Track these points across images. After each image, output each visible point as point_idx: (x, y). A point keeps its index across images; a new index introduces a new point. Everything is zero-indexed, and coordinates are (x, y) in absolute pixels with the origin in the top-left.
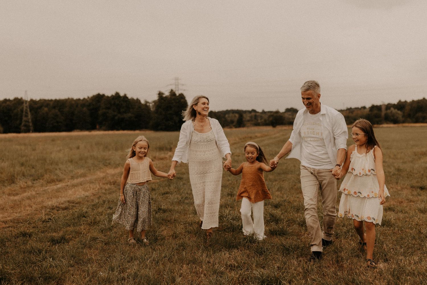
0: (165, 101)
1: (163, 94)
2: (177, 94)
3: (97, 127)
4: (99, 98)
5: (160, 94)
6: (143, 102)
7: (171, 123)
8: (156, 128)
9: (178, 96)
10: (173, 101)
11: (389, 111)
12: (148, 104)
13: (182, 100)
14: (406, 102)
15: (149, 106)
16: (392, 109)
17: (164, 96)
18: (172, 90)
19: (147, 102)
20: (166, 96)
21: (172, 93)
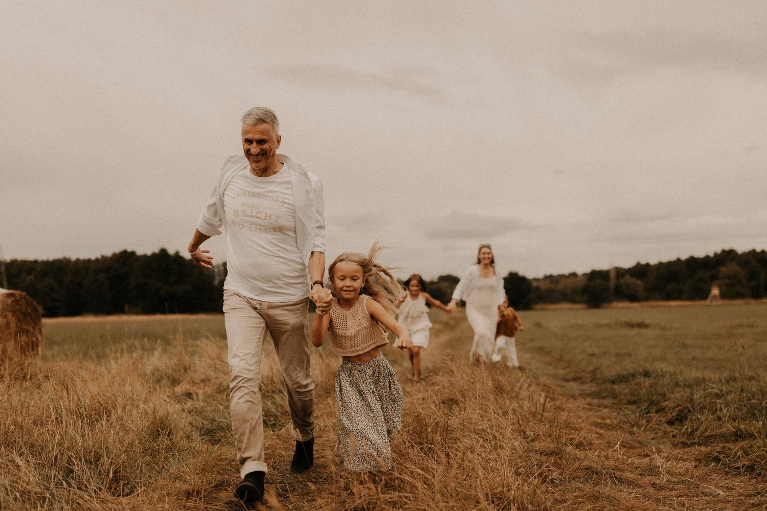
3: (127, 308)
4: (126, 258)
11: (622, 281)
14: (648, 265)
16: (627, 277)
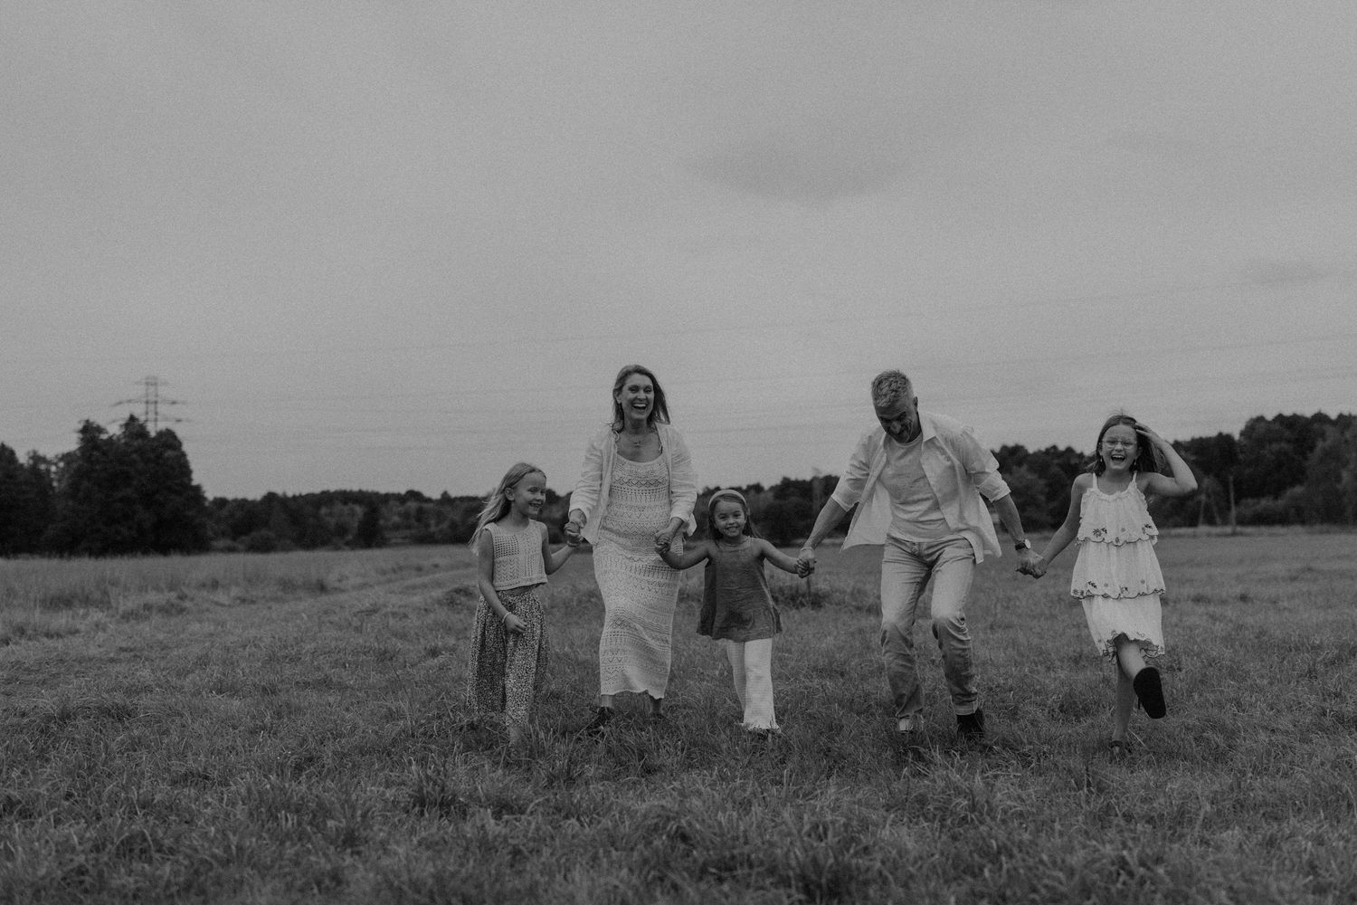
0: (104, 454)
1: (100, 430)
2: (152, 430)
5: (89, 432)
6: (23, 458)
7: (125, 531)
8: (69, 545)
9: (154, 439)
10: (134, 456)
12: (43, 467)
15: (48, 471)
17: (104, 437)
18: (132, 419)
19: (37, 459)
20: (111, 438)
21: (134, 427)
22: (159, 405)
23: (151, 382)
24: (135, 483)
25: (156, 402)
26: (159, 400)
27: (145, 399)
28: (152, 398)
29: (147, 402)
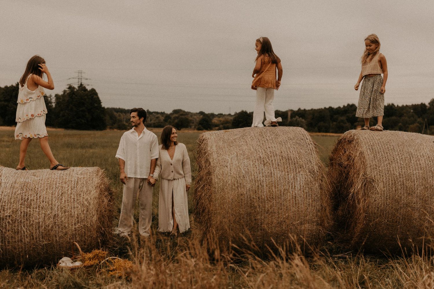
0: (76, 96)
1: (74, 88)
5: (70, 88)
7: (83, 121)
9: (89, 92)
10: (86, 97)
13: (95, 96)
17: (75, 90)
22: (82, 80)
23: (80, 72)
24: (86, 105)
25: (81, 79)
26: (82, 78)
27: (78, 78)
28: (80, 77)
29: (79, 79)
